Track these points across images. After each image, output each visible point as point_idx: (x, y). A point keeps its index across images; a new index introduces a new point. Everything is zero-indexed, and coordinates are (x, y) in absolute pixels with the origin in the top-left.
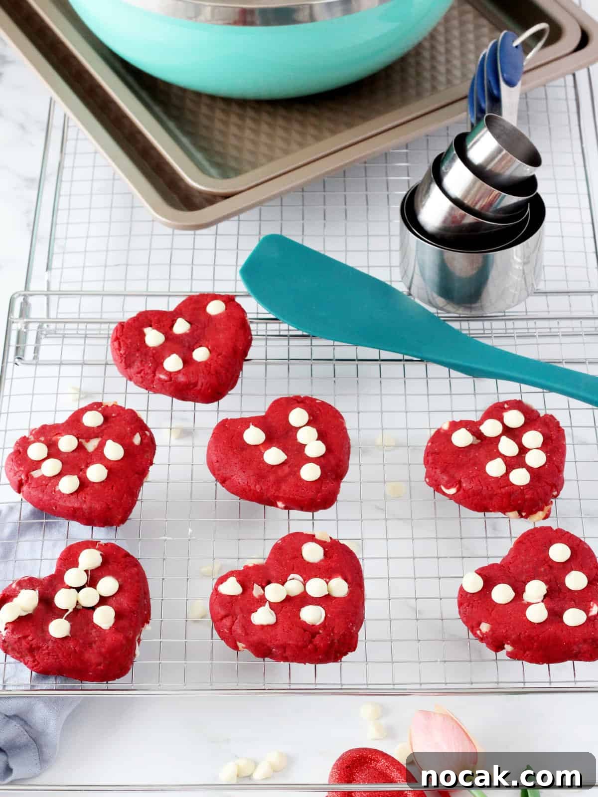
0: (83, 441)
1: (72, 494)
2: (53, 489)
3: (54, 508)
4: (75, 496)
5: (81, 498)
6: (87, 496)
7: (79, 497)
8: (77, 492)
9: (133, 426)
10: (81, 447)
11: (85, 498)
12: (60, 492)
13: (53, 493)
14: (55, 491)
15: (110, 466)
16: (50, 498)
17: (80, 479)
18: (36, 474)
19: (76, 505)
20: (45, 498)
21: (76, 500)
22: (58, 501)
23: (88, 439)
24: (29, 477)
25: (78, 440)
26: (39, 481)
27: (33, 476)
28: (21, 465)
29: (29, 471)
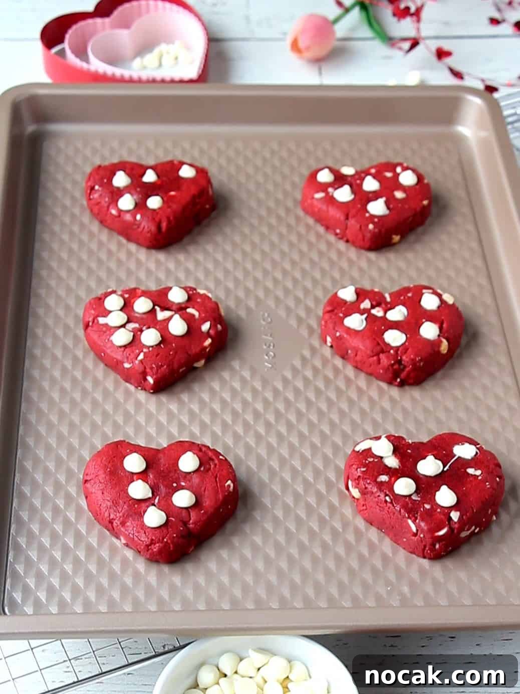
0: (157, 308)
1: (120, 347)
2: (108, 337)
3: (103, 354)
4: (122, 349)
5: (126, 354)
6: (131, 354)
7: (125, 353)
8: (125, 346)
9: (208, 315)
10: (152, 312)
11: (130, 355)
12: (111, 341)
13: (107, 341)
14: (108, 340)
15: (166, 338)
16: (102, 344)
17: (134, 336)
18: (102, 320)
19: (119, 358)
20: (99, 343)
21: (121, 353)
22: (107, 349)
23: (164, 309)
24: (96, 321)
25: (154, 306)
26: (101, 327)
27: (98, 321)
28: (94, 309)
29: (98, 316)
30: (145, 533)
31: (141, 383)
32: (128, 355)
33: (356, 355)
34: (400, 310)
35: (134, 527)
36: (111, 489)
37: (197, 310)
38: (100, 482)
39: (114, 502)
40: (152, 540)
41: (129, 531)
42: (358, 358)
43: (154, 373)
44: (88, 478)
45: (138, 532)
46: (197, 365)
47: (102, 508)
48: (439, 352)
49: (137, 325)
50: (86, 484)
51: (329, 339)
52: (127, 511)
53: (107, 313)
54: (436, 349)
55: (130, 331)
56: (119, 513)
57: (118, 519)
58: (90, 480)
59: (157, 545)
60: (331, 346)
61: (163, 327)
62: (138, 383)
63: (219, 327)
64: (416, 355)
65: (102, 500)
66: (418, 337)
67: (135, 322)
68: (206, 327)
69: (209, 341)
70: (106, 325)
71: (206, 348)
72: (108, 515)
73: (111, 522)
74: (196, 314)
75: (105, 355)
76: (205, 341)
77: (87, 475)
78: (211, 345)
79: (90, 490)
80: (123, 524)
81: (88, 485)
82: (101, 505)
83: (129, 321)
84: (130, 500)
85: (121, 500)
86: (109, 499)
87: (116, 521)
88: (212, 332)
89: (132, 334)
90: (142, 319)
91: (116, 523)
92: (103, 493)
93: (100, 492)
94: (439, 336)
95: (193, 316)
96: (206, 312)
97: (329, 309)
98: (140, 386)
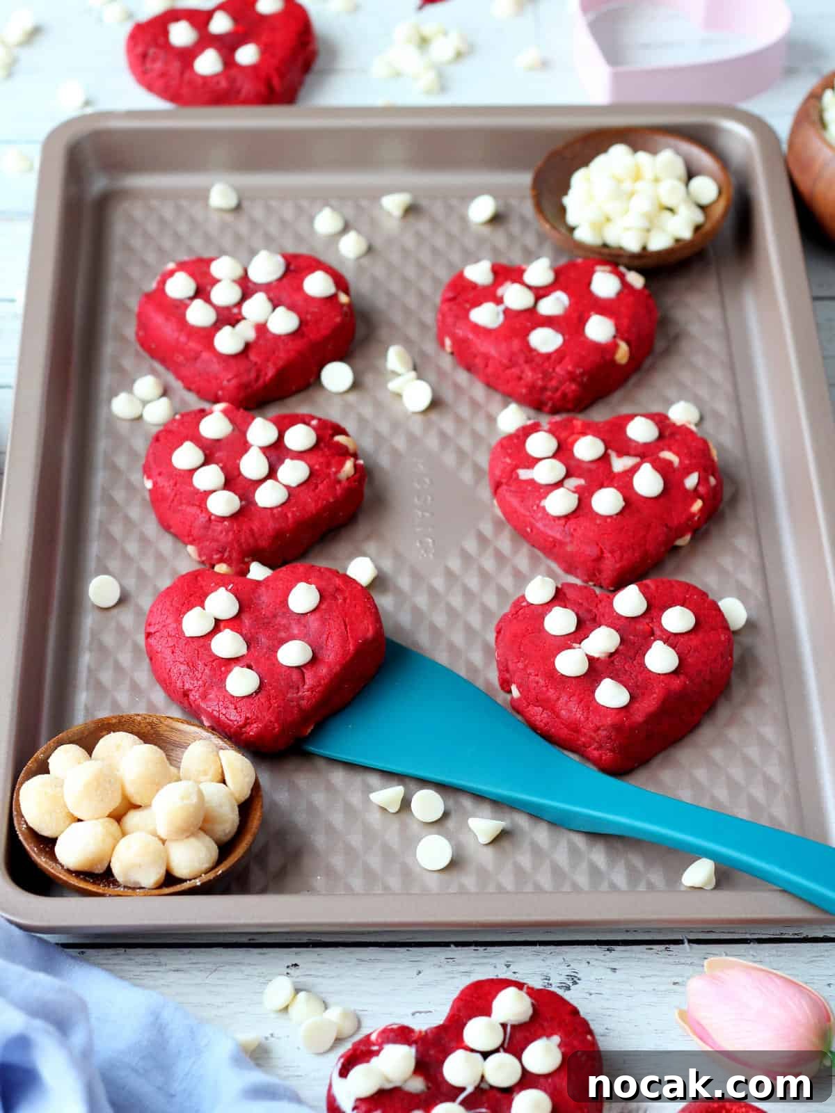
0: (612, 453)
1: (559, 518)
2: (537, 502)
3: (529, 530)
4: (562, 522)
5: (570, 529)
6: (578, 529)
7: (566, 527)
8: (567, 517)
9: (694, 461)
10: (604, 459)
11: (575, 530)
12: (544, 508)
13: (535, 508)
14: (538, 506)
15: (631, 500)
16: (528, 514)
17: (580, 500)
18: (524, 474)
19: (558, 536)
20: (522, 510)
21: (561, 528)
22: (537, 521)
23: (621, 454)
24: (514, 476)
25: (606, 449)
26: (525, 486)
27: (518, 476)
28: (510, 456)
29: (517, 467)
30: (236, 708)
31: (595, 575)
32: (572, 530)
33: (487, 366)
34: (558, 299)
35: (219, 701)
36: (186, 644)
37: (677, 454)
38: (169, 636)
39: (191, 664)
40: (247, 718)
41: (213, 707)
42: (490, 370)
43: (617, 558)
44: (152, 630)
45: (225, 708)
46: (680, 542)
47: (172, 675)
48: (613, 362)
49: (581, 482)
50: (149, 639)
51: (448, 342)
52: (210, 677)
53: (532, 462)
54: (608, 357)
55: (574, 492)
56: (198, 680)
57: (196, 689)
58: (155, 633)
59: (255, 725)
60: (452, 353)
61: (624, 482)
62: (589, 576)
63: (712, 481)
64: (577, 365)
65: (171, 663)
66: (582, 339)
67: (579, 476)
68: (691, 481)
69: (697, 505)
70: (532, 482)
71: (694, 515)
72: (181, 685)
73: (186, 694)
74: (675, 459)
75: (532, 530)
76: (691, 505)
77: (150, 625)
78: (701, 510)
79: (155, 648)
80: (204, 697)
81: (152, 641)
82: (170, 671)
83: (568, 475)
84: (213, 661)
85: (201, 660)
86: (182, 660)
87: (193, 693)
88: (702, 489)
89: (576, 496)
90: (590, 471)
91: (195, 695)
92: (173, 652)
93: (168, 651)
94: (615, 337)
95: (670, 463)
96: (690, 456)
97: (451, 295)
98: (592, 581)
